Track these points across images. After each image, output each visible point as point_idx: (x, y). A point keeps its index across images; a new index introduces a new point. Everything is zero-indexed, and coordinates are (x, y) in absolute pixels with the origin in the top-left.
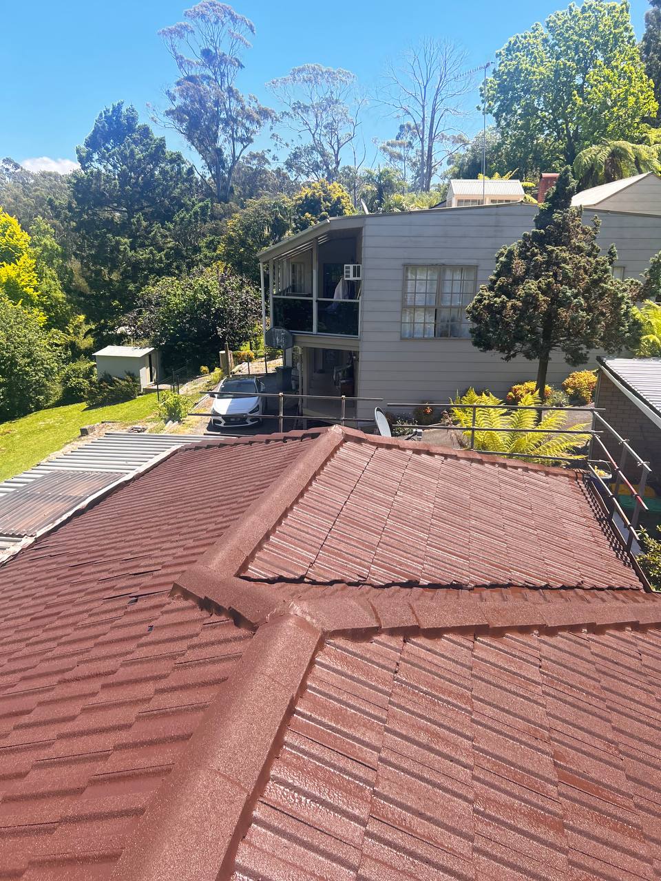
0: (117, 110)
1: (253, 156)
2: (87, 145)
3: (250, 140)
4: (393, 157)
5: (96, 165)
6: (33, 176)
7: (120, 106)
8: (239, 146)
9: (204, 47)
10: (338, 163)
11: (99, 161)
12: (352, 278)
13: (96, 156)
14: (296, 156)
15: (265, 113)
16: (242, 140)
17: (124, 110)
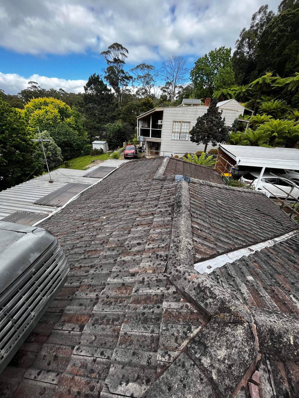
0: (94, 75)
1: (127, 90)
2: (87, 85)
3: (127, 85)
4: (164, 91)
5: (89, 91)
6: (68, 94)
7: (95, 74)
8: (124, 87)
9: (114, 57)
10: (150, 93)
11: (90, 90)
12: (160, 124)
13: (89, 89)
14: (138, 91)
15: (131, 77)
16: (125, 85)
17: (96, 76)
